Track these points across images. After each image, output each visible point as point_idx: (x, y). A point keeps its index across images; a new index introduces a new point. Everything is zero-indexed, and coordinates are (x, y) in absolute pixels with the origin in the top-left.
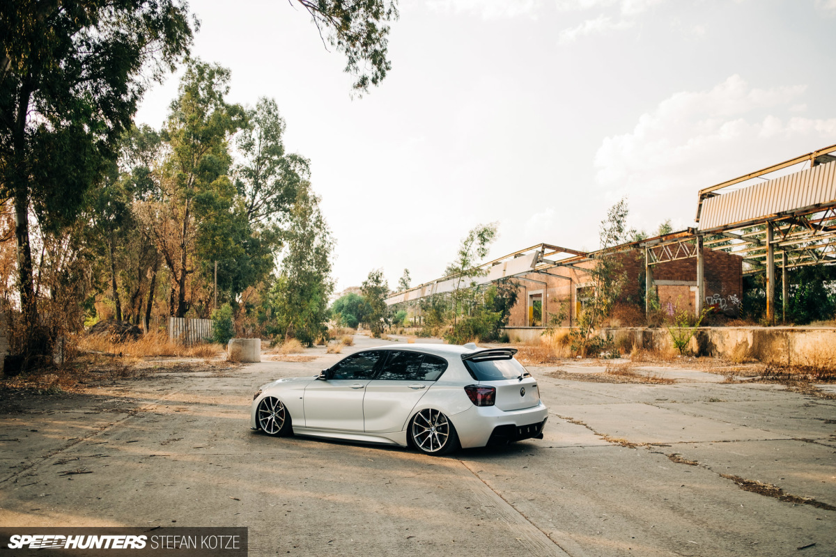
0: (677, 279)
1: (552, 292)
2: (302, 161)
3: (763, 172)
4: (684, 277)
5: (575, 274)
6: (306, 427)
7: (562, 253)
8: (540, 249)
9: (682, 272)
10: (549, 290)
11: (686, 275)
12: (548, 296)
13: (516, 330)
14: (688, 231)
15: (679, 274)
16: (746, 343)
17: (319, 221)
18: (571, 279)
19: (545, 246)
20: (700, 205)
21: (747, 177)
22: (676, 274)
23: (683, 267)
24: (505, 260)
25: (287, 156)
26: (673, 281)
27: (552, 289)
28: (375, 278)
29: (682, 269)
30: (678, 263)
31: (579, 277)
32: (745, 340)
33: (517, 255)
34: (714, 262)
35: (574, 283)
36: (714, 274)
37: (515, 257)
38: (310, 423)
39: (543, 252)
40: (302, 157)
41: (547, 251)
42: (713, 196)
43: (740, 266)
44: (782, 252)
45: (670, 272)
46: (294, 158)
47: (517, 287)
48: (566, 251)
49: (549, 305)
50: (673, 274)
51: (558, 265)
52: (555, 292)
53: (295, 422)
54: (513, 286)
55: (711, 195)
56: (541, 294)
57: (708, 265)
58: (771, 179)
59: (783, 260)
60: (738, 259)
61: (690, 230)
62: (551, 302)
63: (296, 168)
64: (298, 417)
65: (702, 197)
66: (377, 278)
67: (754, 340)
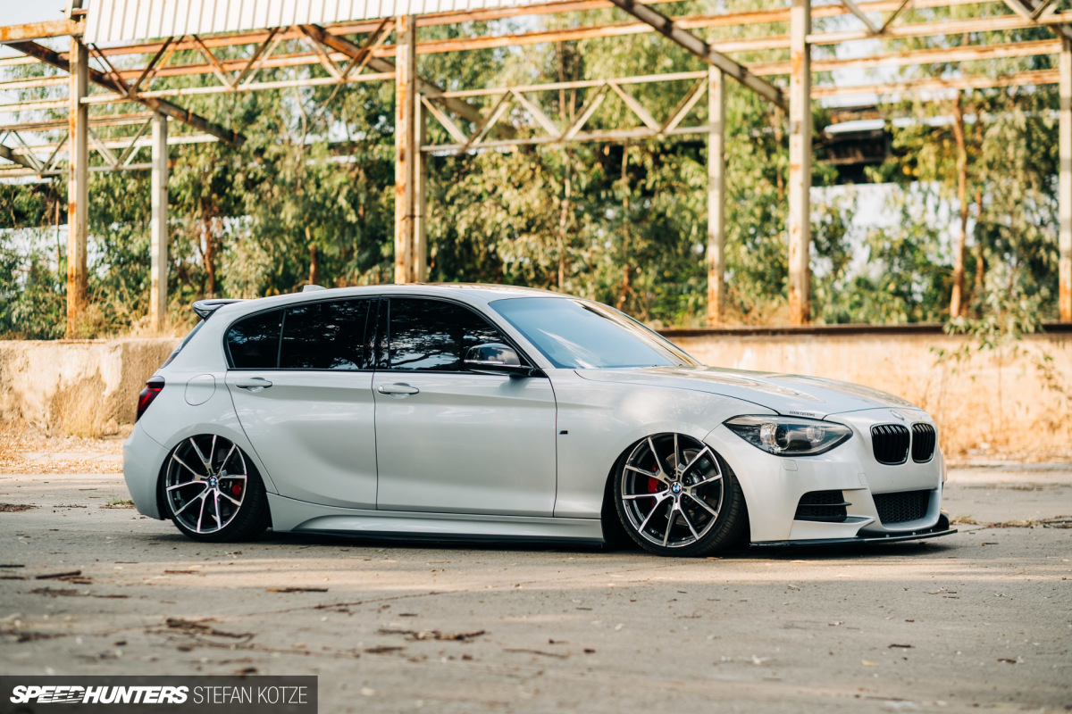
16: (96, 380)
32: (91, 373)
67: (124, 372)
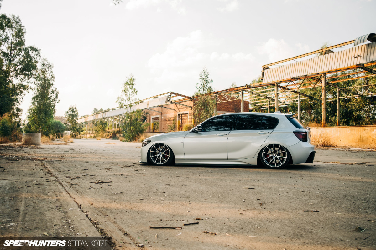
0: (223, 110)
1: (165, 116)
2: (36, 50)
3: (297, 57)
4: (226, 110)
5: (177, 108)
6: (185, 159)
7: (179, 96)
8: (169, 94)
9: (225, 108)
10: (163, 115)
11: (227, 109)
12: (162, 118)
13: (148, 133)
14: (246, 86)
15: (224, 108)
17: (52, 77)
18: (175, 110)
19: (172, 93)
20: (263, 72)
21: (289, 60)
22: (223, 109)
23: (226, 105)
24: (148, 100)
25: (28, 47)
26: (221, 111)
27: (165, 115)
28: (72, 109)
29: (225, 106)
30: (224, 104)
31: (179, 109)
33: (155, 98)
34: (238, 104)
35: (177, 112)
36: (238, 109)
37: (154, 98)
38: (187, 157)
39: (171, 95)
40: (36, 48)
41: (173, 95)
42: (268, 69)
43: (248, 106)
44: (268, 100)
45: (220, 108)
46: (32, 48)
47: (147, 114)
48: (181, 95)
49: (163, 122)
50: (222, 108)
51: (173, 103)
52: (166, 116)
53: (176, 157)
54: (145, 114)
55: (267, 68)
56: (158, 118)
57: (236, 105)
58: (298, 61)
59: (268, 103)
60: (247, 103)
61: (247, 85)
62: (164, 120)
63: (32, 54)
64: (178, 154)
65: (264, 69)
66: (73, 109)
